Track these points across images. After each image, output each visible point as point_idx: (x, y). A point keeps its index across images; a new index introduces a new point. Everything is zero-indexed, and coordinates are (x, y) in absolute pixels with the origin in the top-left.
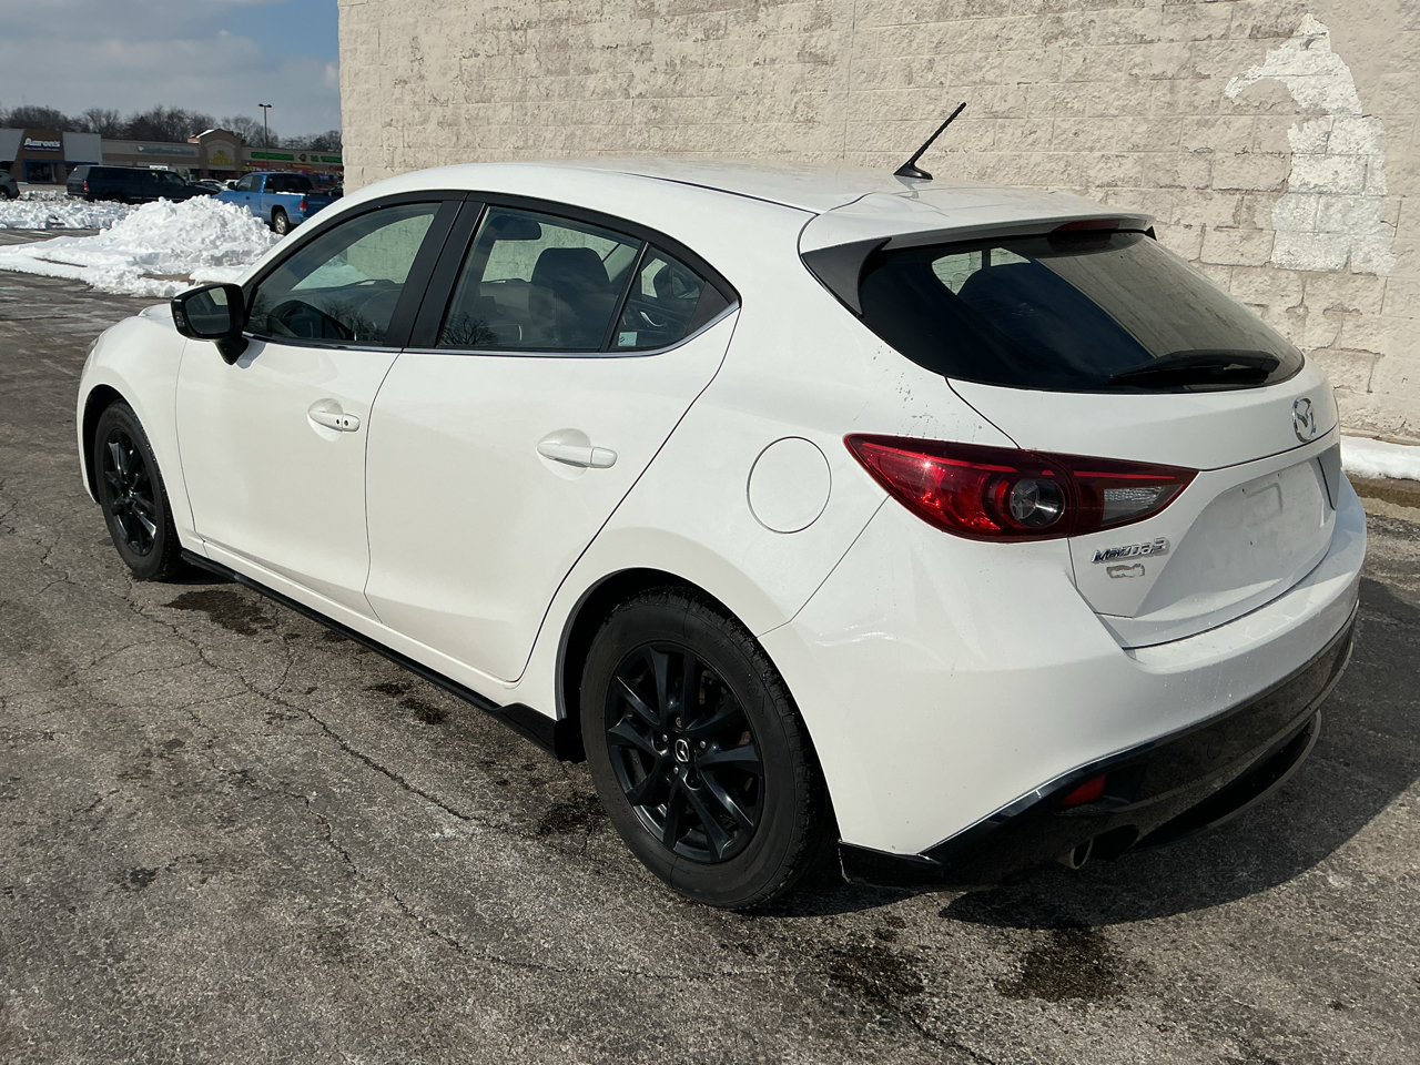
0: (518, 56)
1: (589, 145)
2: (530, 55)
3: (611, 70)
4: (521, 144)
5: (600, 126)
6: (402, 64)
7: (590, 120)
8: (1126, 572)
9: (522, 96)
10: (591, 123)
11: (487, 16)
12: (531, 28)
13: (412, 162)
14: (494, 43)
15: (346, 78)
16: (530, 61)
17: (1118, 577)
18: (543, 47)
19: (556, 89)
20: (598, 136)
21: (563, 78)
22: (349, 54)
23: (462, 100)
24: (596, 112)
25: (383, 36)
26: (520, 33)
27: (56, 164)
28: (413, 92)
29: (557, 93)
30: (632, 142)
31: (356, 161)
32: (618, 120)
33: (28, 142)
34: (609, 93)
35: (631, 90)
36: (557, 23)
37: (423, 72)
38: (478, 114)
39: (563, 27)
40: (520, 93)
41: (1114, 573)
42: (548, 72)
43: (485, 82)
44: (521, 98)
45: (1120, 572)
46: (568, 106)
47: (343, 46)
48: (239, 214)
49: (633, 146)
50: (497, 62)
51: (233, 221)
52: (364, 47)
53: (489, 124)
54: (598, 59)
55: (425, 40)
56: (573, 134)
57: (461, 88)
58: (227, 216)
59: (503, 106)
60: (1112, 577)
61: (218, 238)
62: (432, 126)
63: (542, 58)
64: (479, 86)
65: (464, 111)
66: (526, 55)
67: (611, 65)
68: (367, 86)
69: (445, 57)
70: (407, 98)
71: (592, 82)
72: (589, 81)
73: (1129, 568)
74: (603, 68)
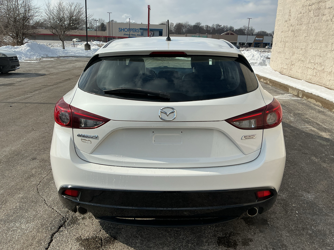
0: (309, 13)
1: (321, 35)
2: (312, 12)
3: (329, 14)
4: (306, 36)
5: (324, 30)
6: (287, 17)
7: (322, 28)
8: (86, 141)
9: (309, 23)
10: (322, 29)
11: (305, 3)
12: (313, 5)
13: (285, 41)
14: (305, 10)
15: (277, 21)
16: (311, 14)
17: (84, 142)
18: (315, 9)
19: (316, 21)
20: (323, 32)
21: (318, 18)
22: (278, 15)
23: (296, 25)
24: (324, 26)
25: (284, 10)
26: (311, 6)
27: (261, 43)
28: (288, 24)
29: (316, 22)
30: (331, 34)
31: (275, 41)
32: (328, 28)
33: (256, 38)
34: (327, 21)
35: (333, 19)
36: (319, 3)
37: (290, 18)
38: (299, 28)
39: (320, 4)
40: (308, 22)
41: (83, 141)
42: (315, 16)
43: (302, 20)
44: (308, 24)
45: (84, 141)
46: (317, 25)
47: (277, 13)
48: (257, 54)
49: (331, 35)
50: (305, 15)
51: (256, 56)
52: (281, 13)
53: (301, 31)
54: (326, 11)
55: (292, 10)
56: (317, 32)
57: (297, 22)
58: (255, 55)
59: (304, 26)
60: (82, 141)
61: (251, 59)
62: (290, 32)
63: (314, 13)
64: (300, 21)
65: (296, 28)
66: (311, 12)
67: (330, 13)
68: (280, 23)
69: (295, 14)
70: (286, 25)
71: (324, 18)
72: (323, 18)
73: (87, 141)
74: (327, 14)
